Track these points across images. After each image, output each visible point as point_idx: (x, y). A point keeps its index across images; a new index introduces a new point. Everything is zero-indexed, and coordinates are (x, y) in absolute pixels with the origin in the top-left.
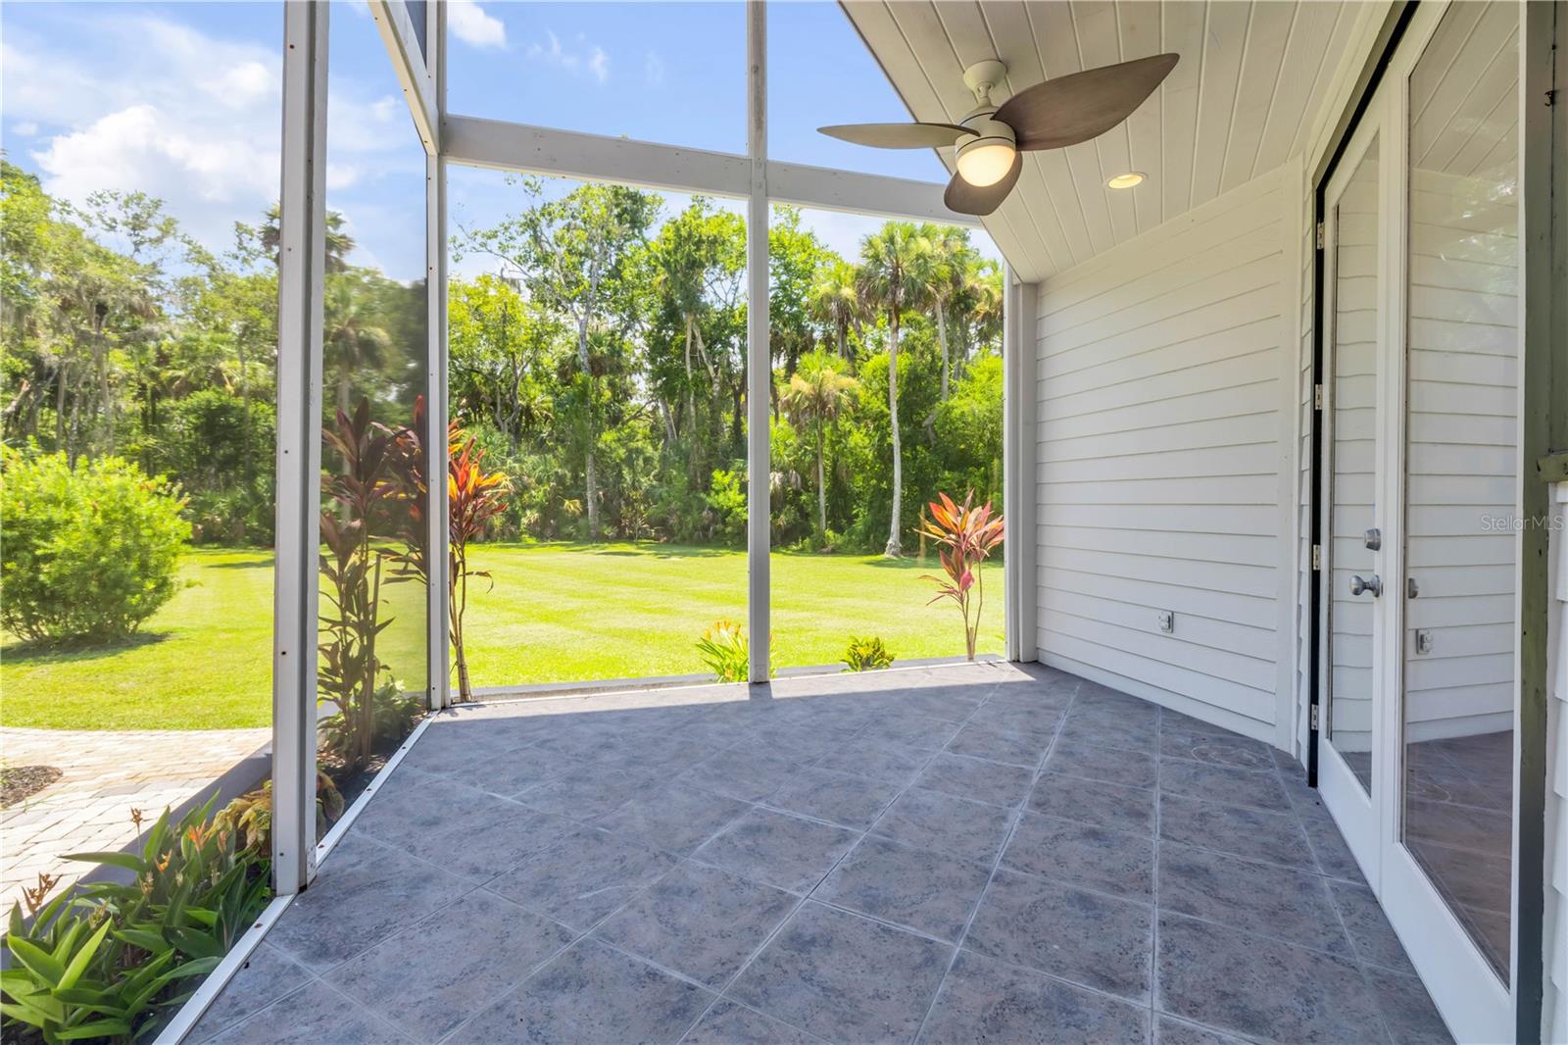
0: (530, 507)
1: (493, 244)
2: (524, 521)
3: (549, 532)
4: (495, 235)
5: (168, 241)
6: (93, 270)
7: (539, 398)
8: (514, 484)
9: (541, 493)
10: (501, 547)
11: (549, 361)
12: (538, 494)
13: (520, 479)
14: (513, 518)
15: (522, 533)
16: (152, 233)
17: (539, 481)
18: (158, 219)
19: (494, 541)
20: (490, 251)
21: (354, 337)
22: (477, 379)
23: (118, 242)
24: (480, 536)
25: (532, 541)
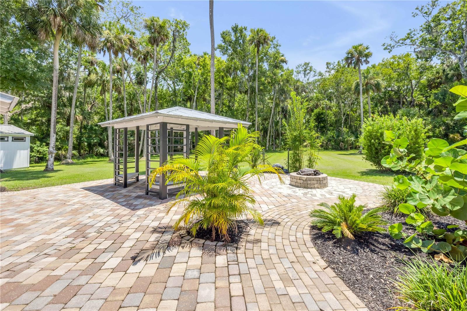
1: (408, 42)
7: (416, 96)
9: (437, 132)
20: (407, 44)
21: (373, 83)
23: (300, 76)
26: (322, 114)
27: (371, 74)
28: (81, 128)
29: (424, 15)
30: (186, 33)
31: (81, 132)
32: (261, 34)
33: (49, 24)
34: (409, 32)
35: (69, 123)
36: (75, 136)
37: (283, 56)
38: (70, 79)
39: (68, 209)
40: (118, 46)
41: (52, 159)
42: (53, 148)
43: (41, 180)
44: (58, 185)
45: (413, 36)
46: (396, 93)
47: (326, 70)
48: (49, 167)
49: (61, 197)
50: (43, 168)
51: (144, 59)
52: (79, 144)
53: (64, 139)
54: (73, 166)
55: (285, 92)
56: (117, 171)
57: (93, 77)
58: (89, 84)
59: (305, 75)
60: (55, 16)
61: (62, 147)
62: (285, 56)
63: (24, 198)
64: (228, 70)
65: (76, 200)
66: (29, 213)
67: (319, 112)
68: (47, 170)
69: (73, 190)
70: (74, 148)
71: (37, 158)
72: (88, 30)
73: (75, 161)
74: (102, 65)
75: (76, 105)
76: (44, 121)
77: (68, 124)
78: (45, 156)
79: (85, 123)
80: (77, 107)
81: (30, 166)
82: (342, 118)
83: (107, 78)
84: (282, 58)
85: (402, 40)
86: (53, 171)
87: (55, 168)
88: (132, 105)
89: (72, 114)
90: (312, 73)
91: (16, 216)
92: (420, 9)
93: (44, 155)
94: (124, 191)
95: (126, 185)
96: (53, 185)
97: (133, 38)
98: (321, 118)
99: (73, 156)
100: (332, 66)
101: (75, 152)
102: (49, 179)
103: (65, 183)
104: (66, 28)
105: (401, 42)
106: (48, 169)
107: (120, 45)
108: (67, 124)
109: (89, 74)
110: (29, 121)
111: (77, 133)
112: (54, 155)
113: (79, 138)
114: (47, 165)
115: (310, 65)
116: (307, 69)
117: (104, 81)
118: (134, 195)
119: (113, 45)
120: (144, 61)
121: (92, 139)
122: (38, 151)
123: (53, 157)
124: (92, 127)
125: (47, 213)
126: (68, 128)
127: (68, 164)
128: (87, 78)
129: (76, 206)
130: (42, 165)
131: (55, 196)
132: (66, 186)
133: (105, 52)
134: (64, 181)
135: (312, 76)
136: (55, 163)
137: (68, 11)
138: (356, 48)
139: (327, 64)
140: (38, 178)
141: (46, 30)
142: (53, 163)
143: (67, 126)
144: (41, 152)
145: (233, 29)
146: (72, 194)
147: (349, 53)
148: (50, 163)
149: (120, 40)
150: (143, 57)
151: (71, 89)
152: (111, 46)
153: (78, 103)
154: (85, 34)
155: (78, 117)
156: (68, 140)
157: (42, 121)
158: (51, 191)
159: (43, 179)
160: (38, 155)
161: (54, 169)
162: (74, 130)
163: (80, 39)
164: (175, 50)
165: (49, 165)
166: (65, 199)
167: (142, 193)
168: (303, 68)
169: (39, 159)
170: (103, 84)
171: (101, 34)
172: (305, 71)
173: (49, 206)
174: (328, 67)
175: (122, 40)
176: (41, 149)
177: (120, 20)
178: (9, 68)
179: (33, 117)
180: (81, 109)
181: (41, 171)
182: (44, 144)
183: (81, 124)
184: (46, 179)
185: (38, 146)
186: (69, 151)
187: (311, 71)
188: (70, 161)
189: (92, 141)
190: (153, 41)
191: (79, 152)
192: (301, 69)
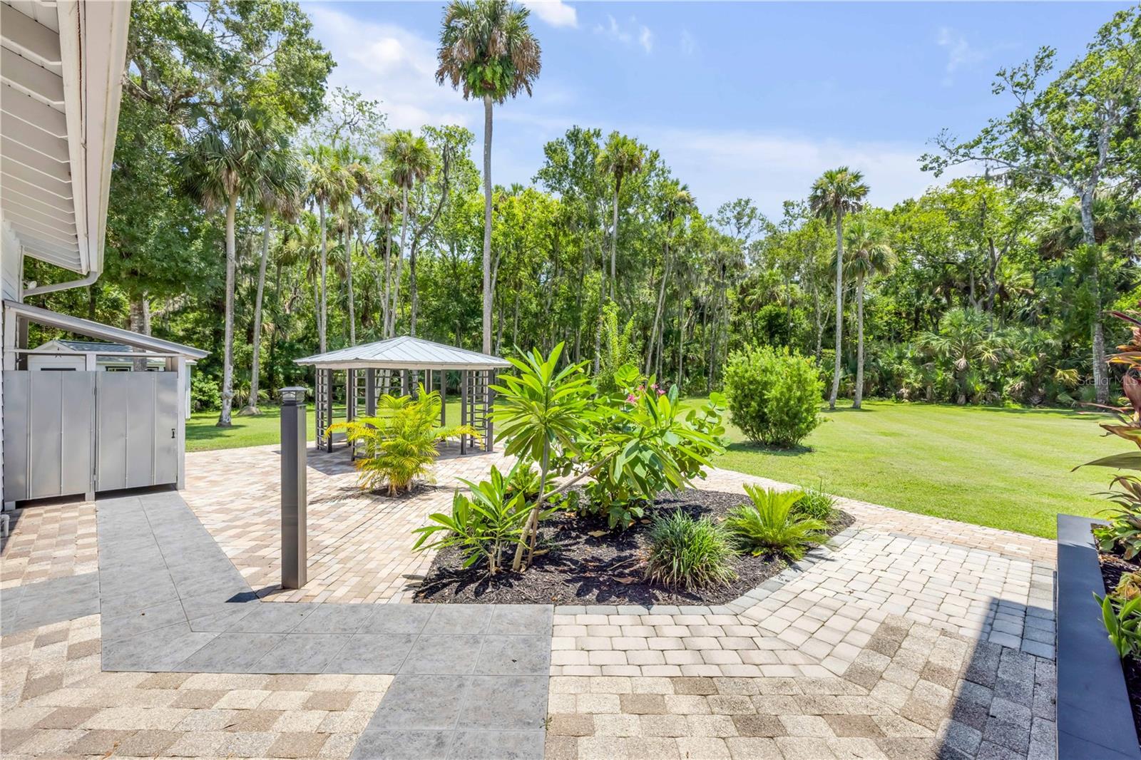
0: (1015, 375)
1: (977, 152)
2: (1007, 388)
3: (1036, 399)
4: (978, 142)
5: (753, 222)
6: (722, 249)
7: (1014, 275)
8: (998, 355)
9: (1027, 364)
10: (983, 410)
11: (1029, 239)
12: (1026, 364)
13: (1003, 350)
14: (996, 386)
15: (1004, 399)
16: (746, 219)
17: (1025, 351)
18: (748, 211)
19: (975, 404)
20: (973, 158)
21: (868, 255)
22: (951, 268)
23: (729, 231)
24: (962, 399)
25: (1018, 407)
26: (778, 316)
27: (867, 235)
28: (272, 346)
29: (1015, 89)
30: (469, 151)
31: (272, 354)
32: (623, 150)
33: (220, 184)
34: (988, 126)
35: (252, 337)
36: (261, 361)
37: (684, 188)
38: (250, 251)
39: (259, 471)
40: (336, 191)
41: (228, 407)
42: (229, 388)
43: (217, 440)
44: (241, 446)
45: (997, 135)
46: (960, 268)
47: (783, 218)
48: (224, 420)
49: (248, 459)
50: (214, 422)
51: (386, 212)
52: (271, 377)
53: (244, 366)
54: (261, 420)
55: (687, 269)
56: (320, 429)
57: (293, 245)
58: (287, 260)
59: (739, 228)
60: (229, 170)
61: (241, 382)
62: (690, 189)
63: (206, 460)
64: (565, 222)
65: (267, 463)
66: (218, 472)
67: (771, 311)
68: (222, 425)
69: (262, 453)
70: (262, 385)
71: (199, 403)
72: (280, 185)
73: (263, 409)
74: (308, 222)
75: (263, 302)
76: (207, 332)
77: (250, 340)
78: (212, 400)
79: (279, 336)
80: (264, 307)
81: (192, 418)
82: (818, 329)
83: (318, 247)
84: (684, 193)
85: (966, 147)
86: (230, 426)
87: (234, 422)
88: (367, 298)
89: (257, 321)
90: (756, 223)
91: (205, 474)
92: (1008, 74)
93: (210, 396)
94: (326, 456)
95: (330, 450)
96: (235, 447)
97: (366, 169)
98: (776, 326)
99: (260, 401)
100: (796, 210)
101: (262, 392)
102: (228, 438)
103: (251, 445)
104: (246, 189)
105: (962, 151)
106: (222, 423)
107: (339, 188)
108: (248, 339)
109: (286, 240)
110: (181, 333)
111: (266, 356)
112: (230, 400)
113: (269, 366)
114: (221, 417)
115: (751, 205)
116: (743, 212)
117: (313, 254)
118: (337, 461)
119: (326, 193)
120: (385, 216)
121: (292, 369)
122: (201, 390)
123: (230, 404)
124: (292, 346)
125: (236, 474)
126: (250, 346)
127: (253, 415)
128: (281, 249)
129: (267, 469)
130: (207, 415)
131: (240, 459)
132: (252, 448)
133: (312, 204)
134: (249, 442)
135: (756, 229)
136: (234, 413)
137: (248, 160)
138: (830, 177)
139: (786, 204)
140: (211, 437)
141: (215, 193)
142: (230, 414)
143: (248, 344)
144: (204, 392)
145: (569, 137)
146: (261, 457)
147: (817, 189)
148: (225, 413)
149: (339, 181)
150: (383, 206)
151: (254, 271)
152: (323, 193)
153: (266, 298)
154: (276, 194)
155: (266, 326)
156: (250, 368)
157: (204, 333)
158: (234, 454)
159: (219, 439)
160: (201, 397)
161: (232, 424)
162: (260, 350)
163: (268, 205)
164: (448, 188)
165: (224, 416)
166: (254, 462)
167: (347, 459)
168: (736, 212)
169: (201, 405)
170: (312, 258)
171: (300, 185)
172: (739, 217)
173: (236, 468)
174: (787, 212)
175: (344, 182)
176: (206, 387)
177: (340, 131)
178: (165, 265)
179: (189, 326)
180: (272, 310)
181: (212, 427)
182: (210, 376)
183: (273, 338)
184: (223, 439)
185: (199, 380)
186: (253, 390)
187: (751, 217)
188: (254, 409)
189: (293, 371)
190: (401, 178)
191: (270, 393)
192: (729, 214)
